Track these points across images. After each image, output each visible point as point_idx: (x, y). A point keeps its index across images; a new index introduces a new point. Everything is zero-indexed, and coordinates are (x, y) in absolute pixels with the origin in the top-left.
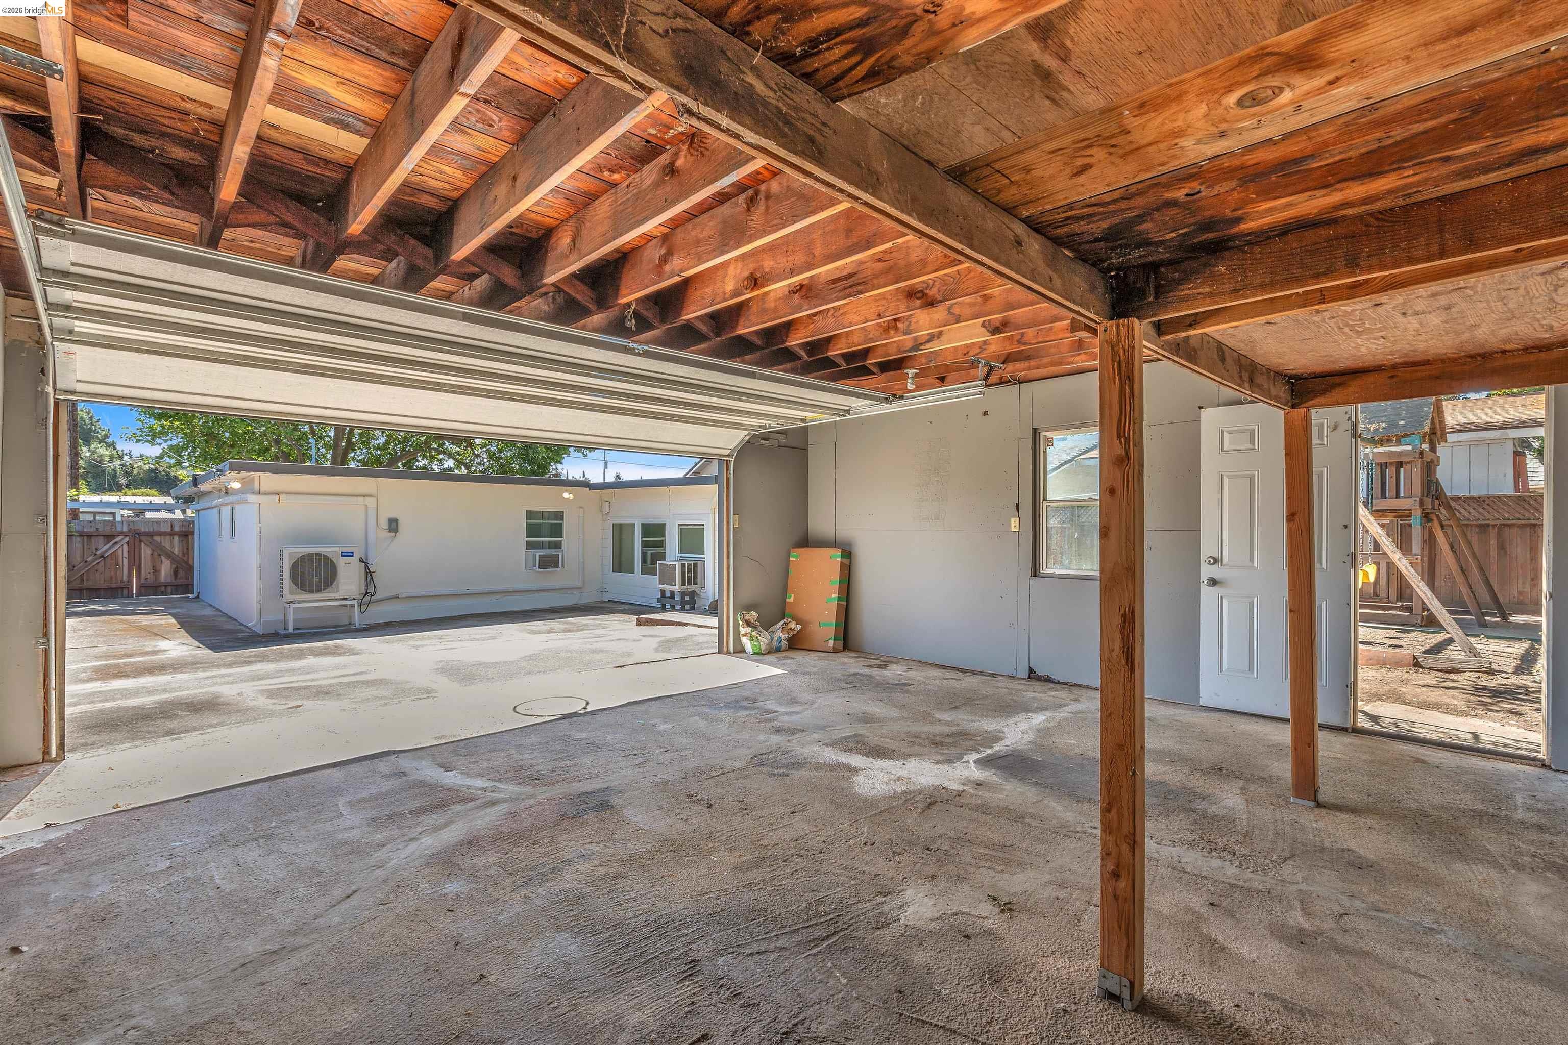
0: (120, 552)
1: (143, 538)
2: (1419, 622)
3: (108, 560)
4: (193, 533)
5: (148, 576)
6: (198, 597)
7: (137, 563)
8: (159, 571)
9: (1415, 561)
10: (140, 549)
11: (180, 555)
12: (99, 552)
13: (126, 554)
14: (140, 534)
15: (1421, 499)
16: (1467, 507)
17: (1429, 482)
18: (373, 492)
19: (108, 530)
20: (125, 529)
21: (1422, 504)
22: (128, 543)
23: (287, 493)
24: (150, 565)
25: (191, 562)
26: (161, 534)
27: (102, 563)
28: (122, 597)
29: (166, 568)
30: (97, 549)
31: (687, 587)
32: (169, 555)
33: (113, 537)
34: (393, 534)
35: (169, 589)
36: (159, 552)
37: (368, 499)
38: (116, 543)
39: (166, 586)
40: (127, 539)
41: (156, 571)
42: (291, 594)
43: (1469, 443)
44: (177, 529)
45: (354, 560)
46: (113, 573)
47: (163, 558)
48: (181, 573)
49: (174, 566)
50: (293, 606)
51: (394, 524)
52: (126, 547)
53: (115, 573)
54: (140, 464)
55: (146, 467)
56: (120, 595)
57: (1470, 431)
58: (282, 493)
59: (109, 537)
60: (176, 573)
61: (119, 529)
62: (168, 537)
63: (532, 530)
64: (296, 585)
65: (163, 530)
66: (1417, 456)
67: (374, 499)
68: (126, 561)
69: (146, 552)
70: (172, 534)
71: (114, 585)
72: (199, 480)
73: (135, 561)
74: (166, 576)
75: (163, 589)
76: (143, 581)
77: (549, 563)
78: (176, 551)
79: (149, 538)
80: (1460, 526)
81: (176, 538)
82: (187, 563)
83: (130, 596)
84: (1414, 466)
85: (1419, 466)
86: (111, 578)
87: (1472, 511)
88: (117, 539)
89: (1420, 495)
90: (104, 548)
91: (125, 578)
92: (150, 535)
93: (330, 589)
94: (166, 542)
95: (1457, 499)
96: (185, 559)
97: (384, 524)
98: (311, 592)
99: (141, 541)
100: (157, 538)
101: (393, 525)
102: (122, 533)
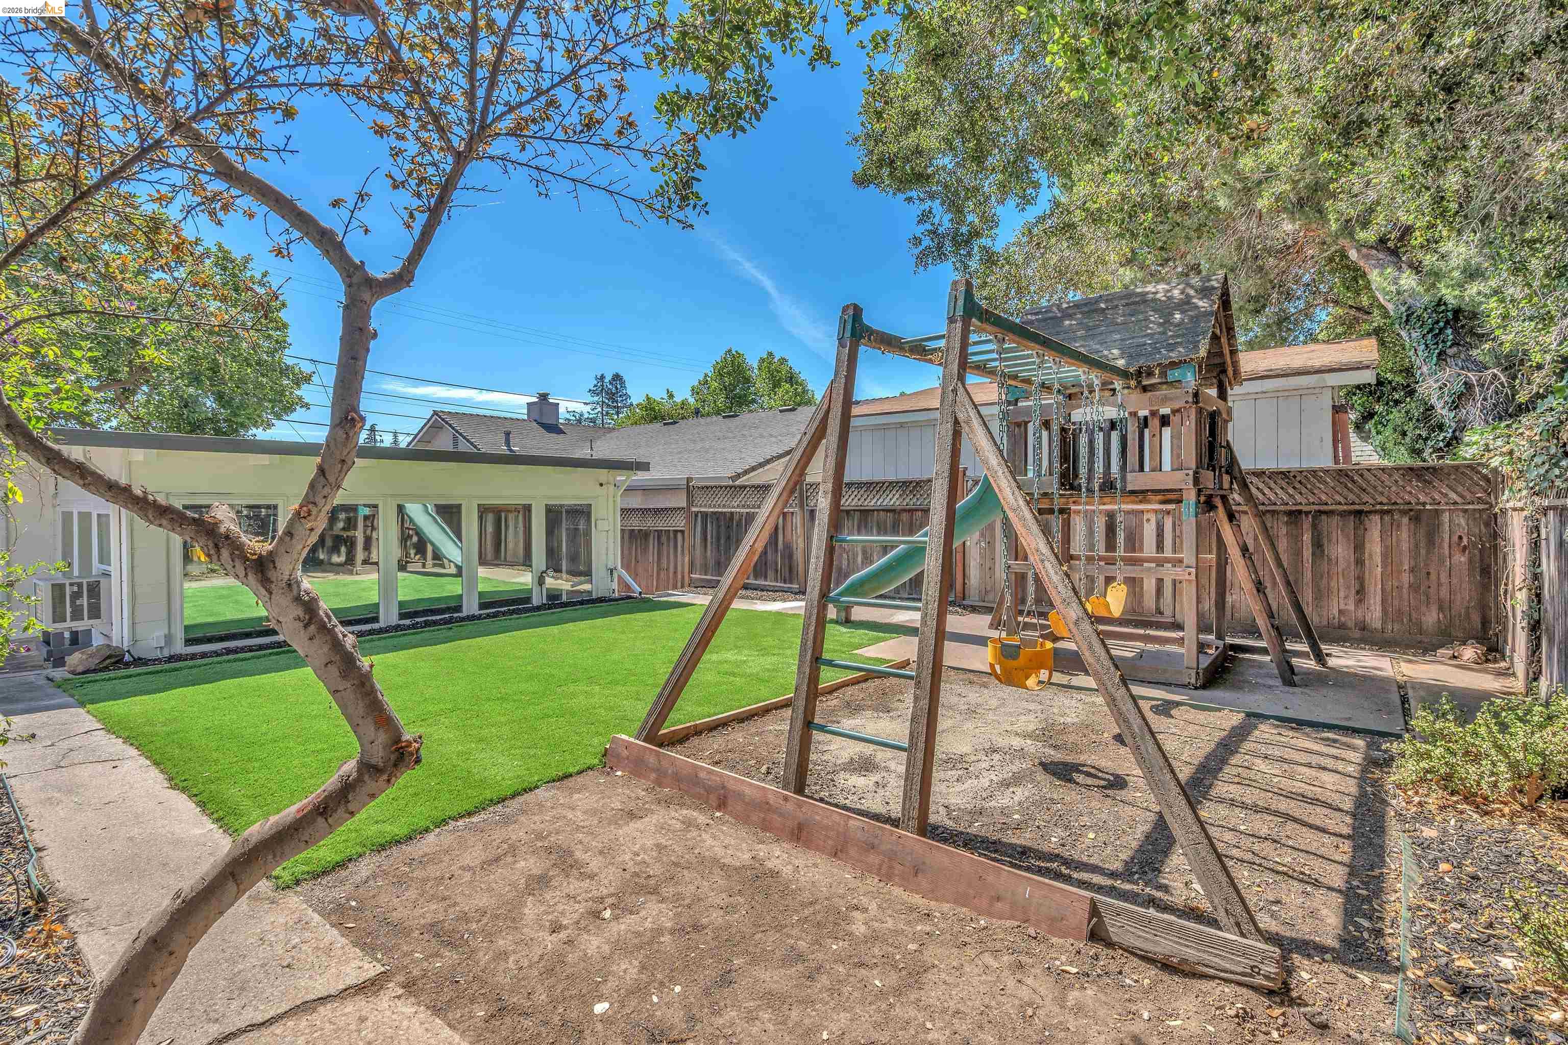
2: (1193, 681)
9: (1187, 577)
15: (1196, 473)
16: (1273, 485)
17: (1212, 447)
21: (1196, 481)
43: (1277, 395)
57: (1277, 376)
66: (1190, 400)
80: (1260, 515)
84: (1185, 414)
85: (1193, 416)
87: (1279, 491)
89: (1194, 466)
95: (1259, 474)
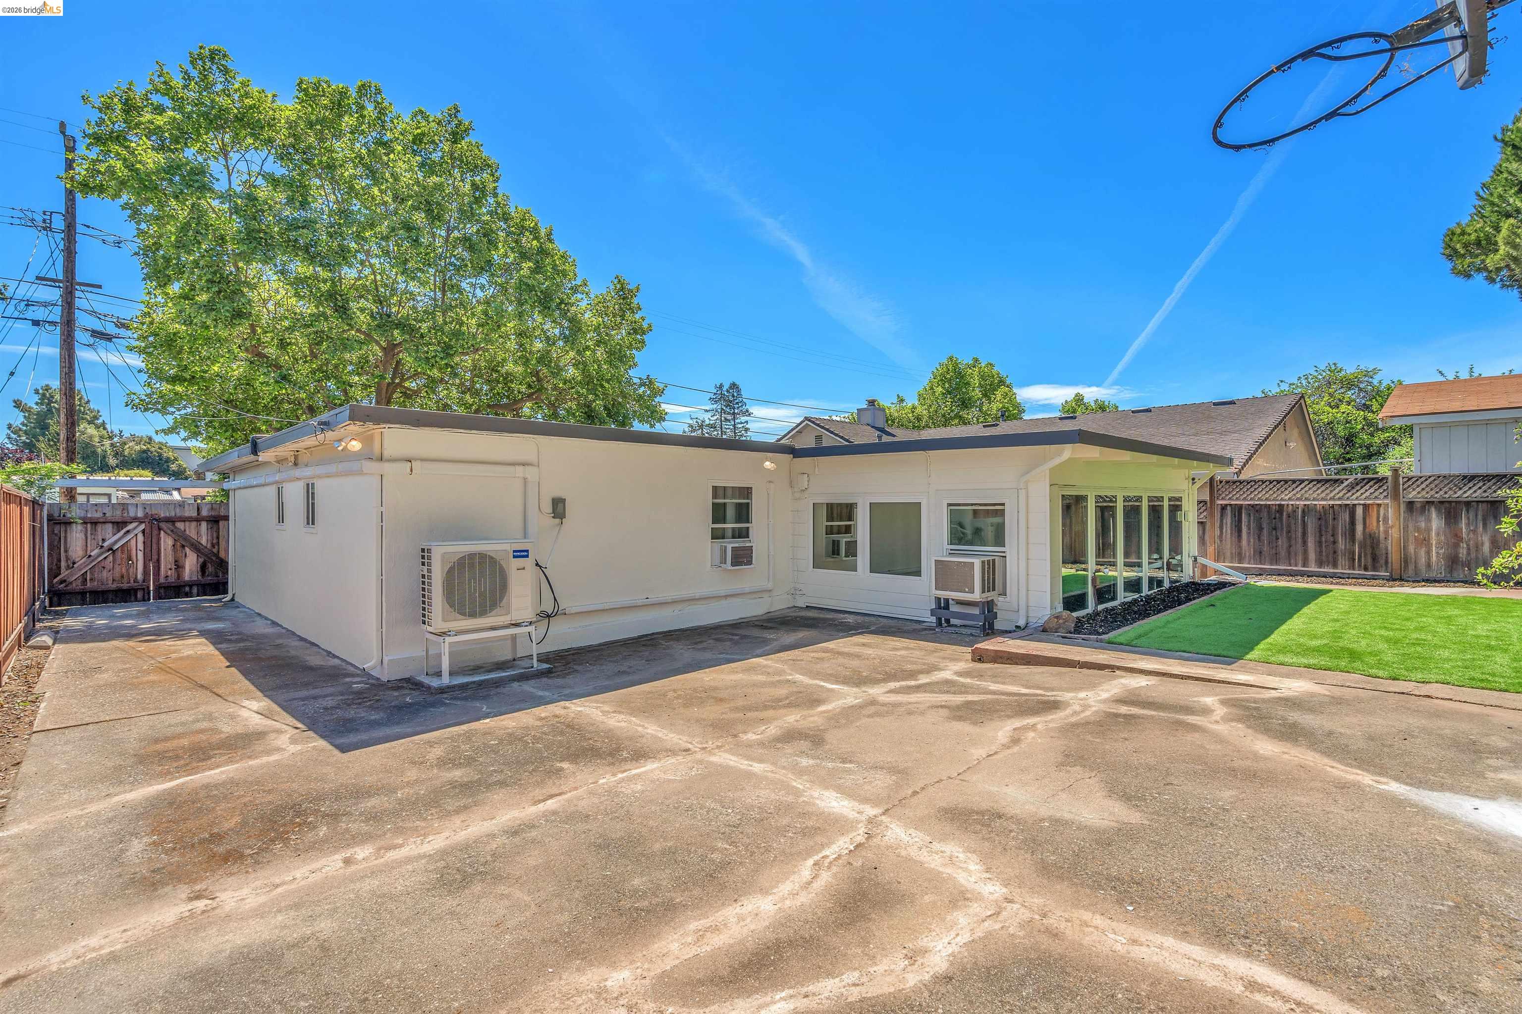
0: (133, 542)
1: (162, 525)
3: (119, 553)
4: (226, 518)
5: (169, 573)
6: (233, 600)
7: (155, 557)
8: (183, 567)
10: (159, 539)
11: (209, 546)
12: (106, 544)
13: (141, 546)
14: (159, 520)
18: (532, 458)
19: (118, 515)
20: (140, 514)
22: (143, 532)
23: (422, 460)
24: (171, 559)
25: (222, 555)
26: (184, 520)
27: (111, 557)
28: (136, 600)
29: (191, 563)
30: (104, 540)
31: (987, 594)
32: (196, 547)
33: (125, 523)
34: (558, 521)
35: (195, 590)
36: (183, 542)
37: (529, 469)
38: (128, 531)
39: (191, 586)
40: (143, 526)
41: (179, 566)
42: (444, 620)
44: (205, 513)
45: (528, 563)
46: (124, 570)
47: (187, 549)
48: (210, 569)
49: (201, 560)
50: (448, 640)
51: (560, 505)
52: (140, 538)
53: (127, 570)
54: (131, 444)
55: (138, 448)
56: (133, 598)
58: (416, 460)
59: (119, 525)
60: (203, 568)
61: (132, 514)
62: (194, 524)
63: (719, 513)
64: (452, 605)
65: (187, 514)
67: (535, 469)
68: (140, 555)
69: (167, 542)
70: (198, 520)
71: (125, 586)
72: (260, 446)
73: (152, 554)
74: (191, 573)
75: (187, 589)
76: (162, 580)
77: (743, 557)
78: (204, 541)
79: (170, 525)
81: (204, 525)
82: (217, 555)
83: (145, 599)
86: (122, 577)
88: (130, 527)
90: (112, 538)
91: (140, 576)
92: (171, 521)
93: (497, 610)
94: (191, 530)
96: (215, 550)
97: (548, 507)
98: (473, 615)
99: (160, 529)
100: (180, 525)
101: (559, 508)
102: (135, 519)
